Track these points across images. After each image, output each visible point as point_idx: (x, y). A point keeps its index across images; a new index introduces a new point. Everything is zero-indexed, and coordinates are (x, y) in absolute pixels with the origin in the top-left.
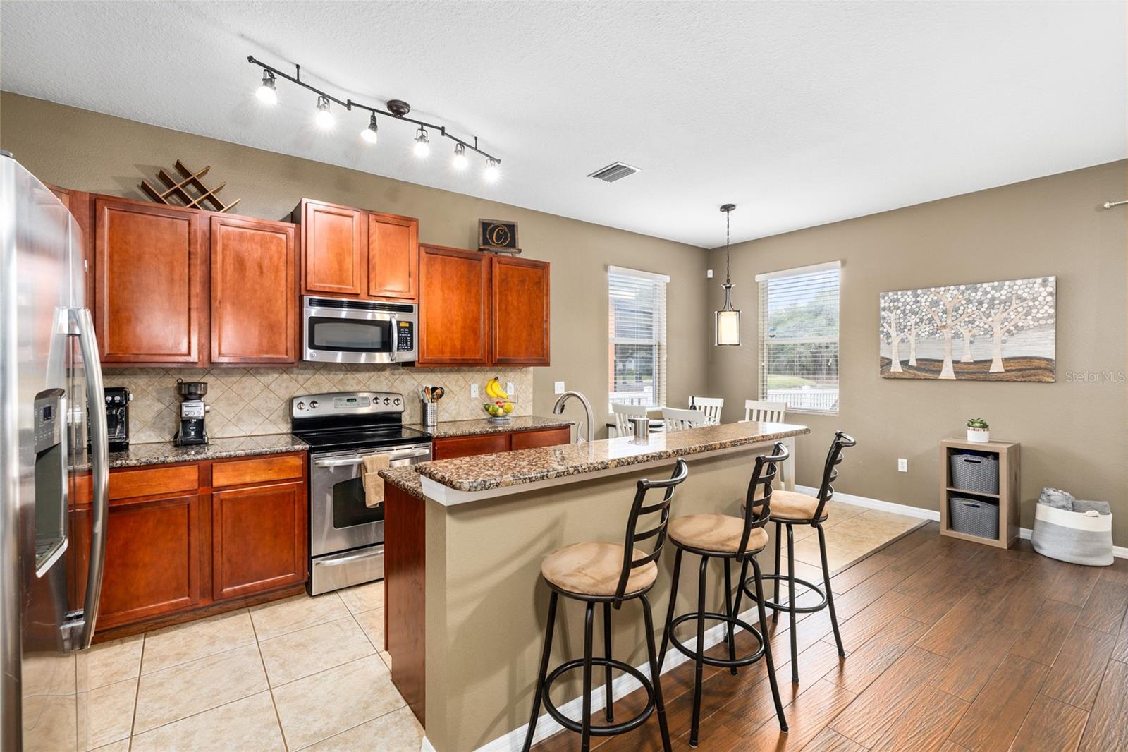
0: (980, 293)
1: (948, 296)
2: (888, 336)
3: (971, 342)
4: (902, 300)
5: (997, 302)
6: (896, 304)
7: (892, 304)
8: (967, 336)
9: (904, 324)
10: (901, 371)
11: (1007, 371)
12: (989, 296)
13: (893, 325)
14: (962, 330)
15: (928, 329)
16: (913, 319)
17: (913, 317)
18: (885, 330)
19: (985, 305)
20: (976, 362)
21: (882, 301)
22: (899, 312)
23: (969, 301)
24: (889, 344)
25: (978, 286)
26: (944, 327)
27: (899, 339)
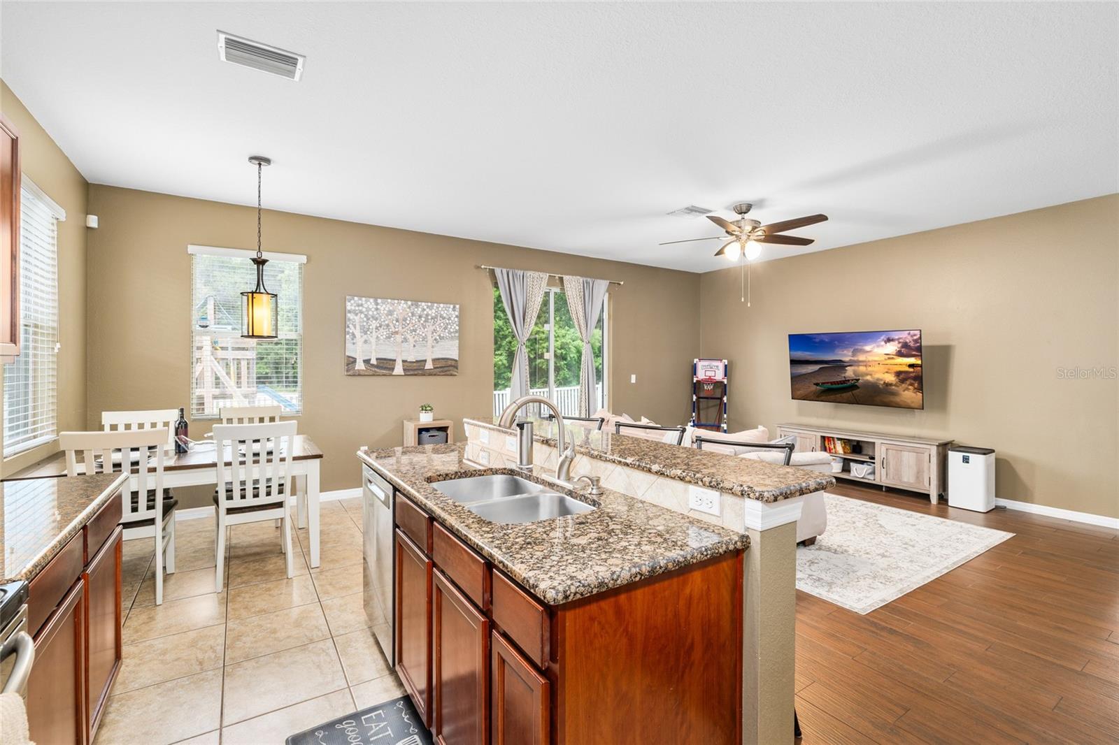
0: (420, 309)
1: (400, 308)
2: (353, 336)
3: (414, 346)
4: (366, 306)
5: (430, 317)
6: (361, 308)
7: (357, 308)
8: (411, 340)
9: (367, 327)
10: (364, 369)
11: (435, 368)
12: (425, 312)
13: (358, 327)
14: (408, 336)
15: (385, 333)
16: (374, 324)
17: (374, 321)
18: (351, 331)
19: (423, 319)
20: (417, 361)
21: (348, 304)
22: (363, 316)
23: (413, 314)
24: (354, 344)
25: (419, 303)
26: (397, 333)
27: (363, 340)
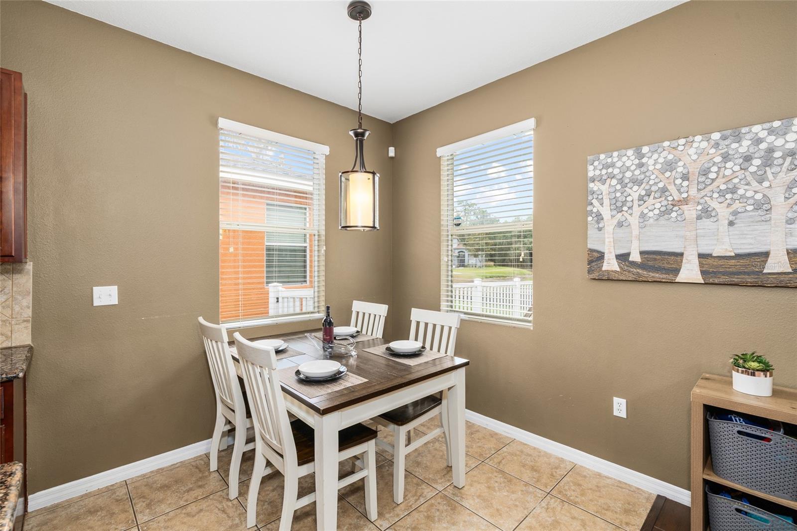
0: (746, 143)
1: (692, 151)
2: (599, 217)
3: (731, 224)
4: (619, 164)
5: (778, 154)
6: (610, 170)
7: (604, 172)
8: (723, 212)
9: (622, 199)
10: (618, 269)
12: (763, 146)
13: (606, 202)
14: (714, 204)
15: (658, 206)
16: (635, 192)
17: (635, 188)
18: (595, 210)
19: (757, 162)
20: (738, 256)
21: (591, 168)
22: (614, 182)
23: (726, 158)
24: (600, 229)
25: (744, 130)
26: (685, 201)
27: (615, 221)
